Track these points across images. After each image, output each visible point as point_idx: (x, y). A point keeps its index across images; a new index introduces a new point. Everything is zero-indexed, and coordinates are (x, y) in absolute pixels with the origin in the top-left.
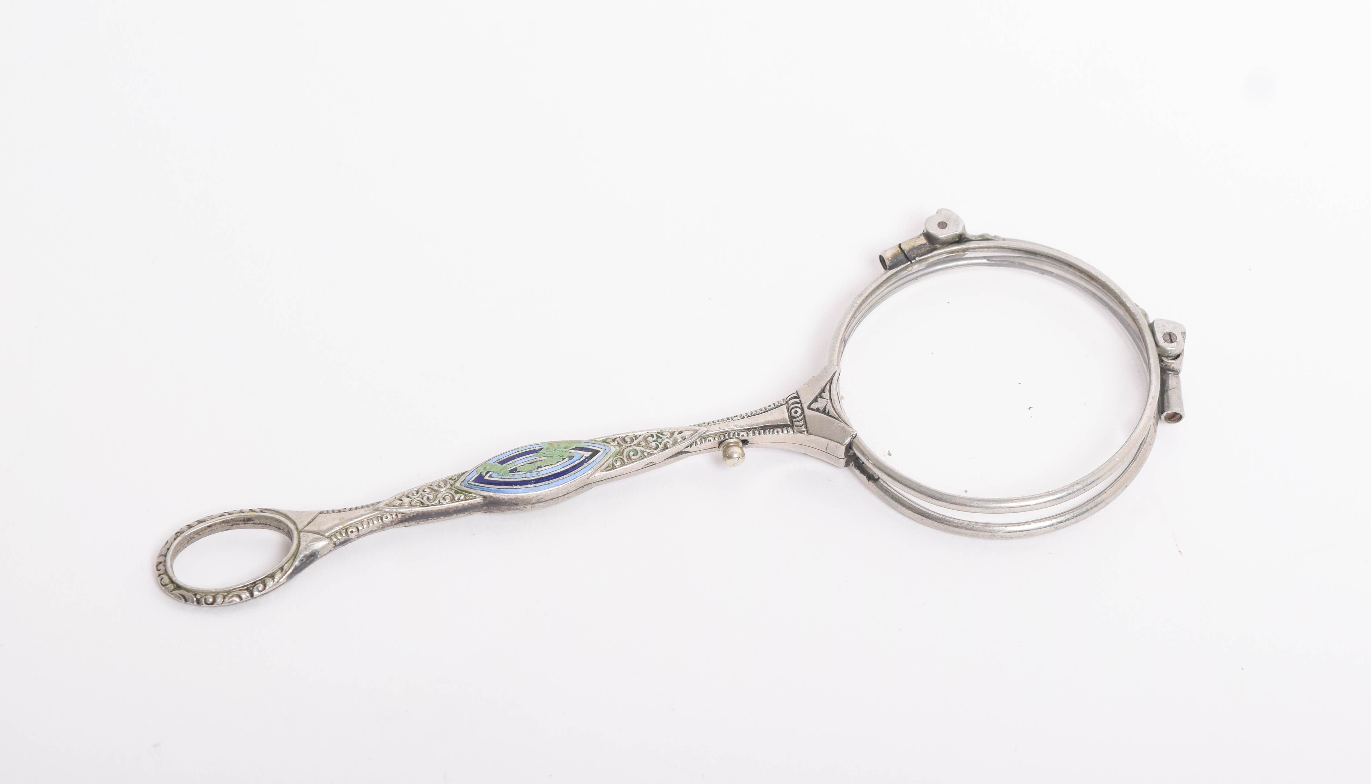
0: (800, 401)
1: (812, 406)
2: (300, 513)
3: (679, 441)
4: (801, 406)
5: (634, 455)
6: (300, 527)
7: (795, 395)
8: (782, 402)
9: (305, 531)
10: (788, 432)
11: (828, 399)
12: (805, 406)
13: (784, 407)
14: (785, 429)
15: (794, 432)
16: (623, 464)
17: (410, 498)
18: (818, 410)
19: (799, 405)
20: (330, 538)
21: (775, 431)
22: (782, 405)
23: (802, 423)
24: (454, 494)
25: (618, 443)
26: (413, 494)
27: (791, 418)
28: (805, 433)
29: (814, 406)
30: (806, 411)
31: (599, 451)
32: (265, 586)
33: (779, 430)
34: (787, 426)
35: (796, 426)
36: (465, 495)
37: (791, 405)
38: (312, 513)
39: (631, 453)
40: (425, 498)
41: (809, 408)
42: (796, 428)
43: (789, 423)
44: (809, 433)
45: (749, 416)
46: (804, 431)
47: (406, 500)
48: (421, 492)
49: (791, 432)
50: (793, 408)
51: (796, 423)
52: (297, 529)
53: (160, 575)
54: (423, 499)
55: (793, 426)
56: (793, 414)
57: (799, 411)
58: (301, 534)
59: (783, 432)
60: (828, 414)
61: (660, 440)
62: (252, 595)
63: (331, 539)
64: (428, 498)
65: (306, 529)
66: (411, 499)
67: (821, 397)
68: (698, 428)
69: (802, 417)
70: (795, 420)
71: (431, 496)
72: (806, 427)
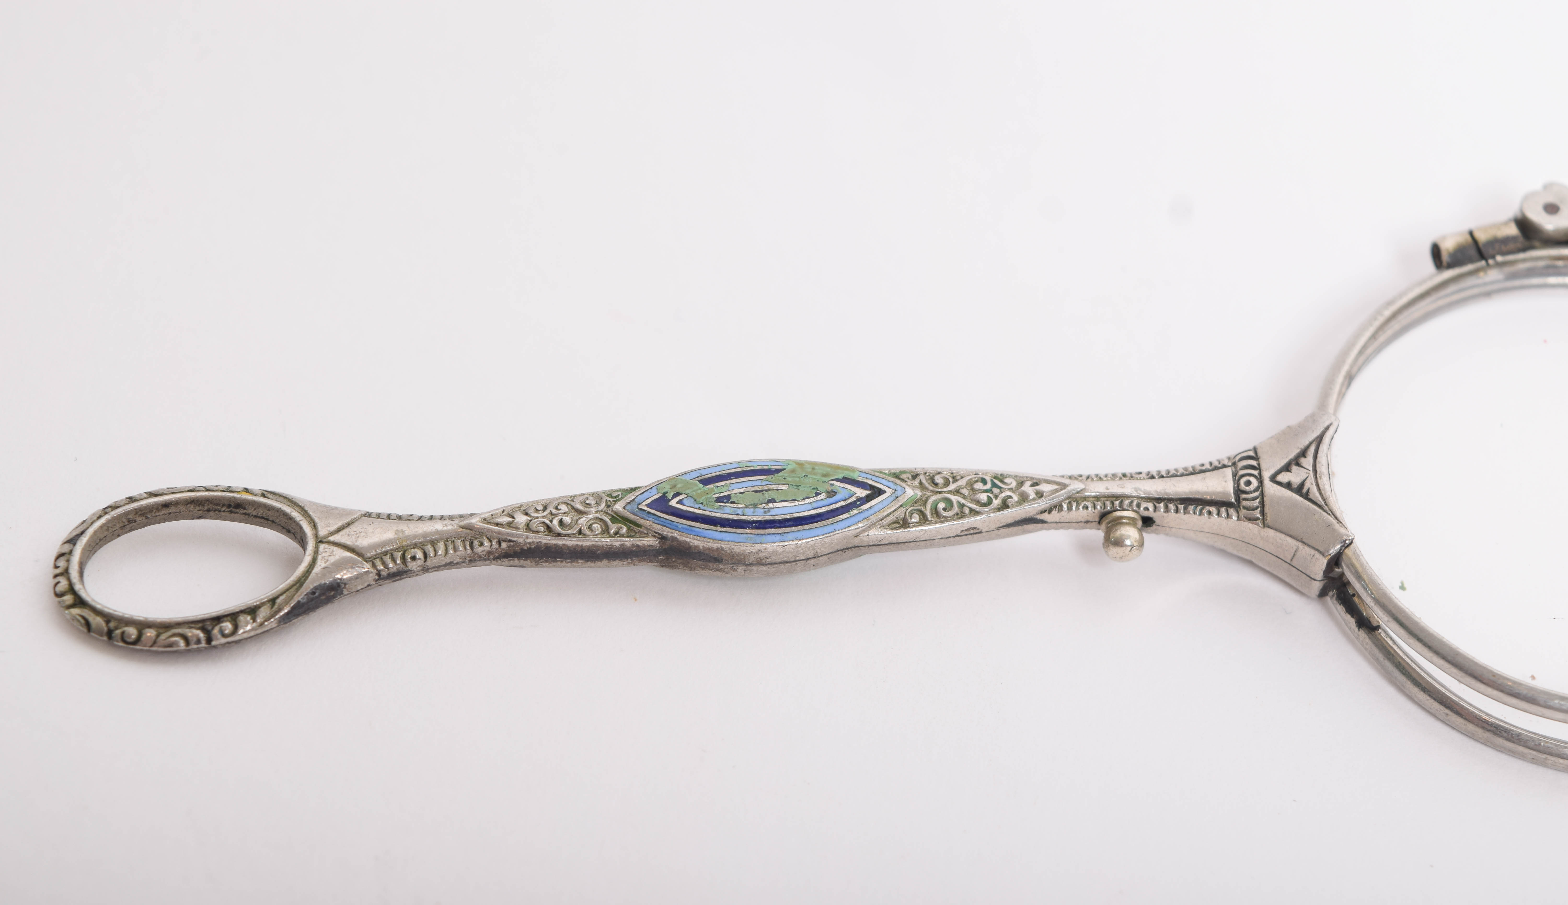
0: (1259, 465)
1: (1280, 478)
2: (329, 511)
3: (1031, 498)
4: (1260, 474)
5: (945, 509)
6: (322, 532)
7: (1252, 454)
8: (1226, 462)
9: (329, 543)
10: (1228, 516)
11: (1311, 468)
12: (1266, 475)
13: (1229, 472)
14: (1223, 510)
15: (1239, 519)
16: (924, 520)
17: (530, 516)
18: (1288, 486)
19: (1256, 472)
20: (371, 561)
21: (1205, 511)
22: (1224, 466)
23: (1256, 503)
24: (609, 522)
25: (921, 483)
26: (537, 511)
27: (1238, 492)
28: (1259, 522)
29: (1284, 477)
30: (1267, 483)
31: (884, 492)
32: (236, 628)
33: (1213, 509)
34: (1228, 505)
35: (1244, 508)
36: (629, 528)
37: (1241, 469)
38: (349, 512)
39: (941, 506)
40: (556, 522)
41: (1273, 479)
42: (1243, 512)
43: (1233, 500)
44: (1265, 525)
45: (1162, 477)
46: (1258, 519)
47: (521, 519)
48: (551, 508)
49: (1235, 518)
50: (1243, 476)
51: (1245, 503)
52: (316, 535)
53: (56, 576)
54: (551, 521)
55: (1239, 506)
56: (1242, 485)
57: (1255, 483)
58: (322, 547)
59: (1219, 514)
60: (1306, 496)
61: (996, 491)
62: (209, 640)
63: (374, 566)
64: (561, 522)
65: (332, 539)
66: (529, 518)
67: (1298, 464)
68: (1067, 481)
69: (1257, 494)
70: (1244, 496)
71: (567, 520)
72: (1263, 513)
